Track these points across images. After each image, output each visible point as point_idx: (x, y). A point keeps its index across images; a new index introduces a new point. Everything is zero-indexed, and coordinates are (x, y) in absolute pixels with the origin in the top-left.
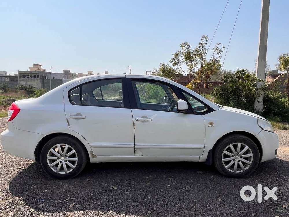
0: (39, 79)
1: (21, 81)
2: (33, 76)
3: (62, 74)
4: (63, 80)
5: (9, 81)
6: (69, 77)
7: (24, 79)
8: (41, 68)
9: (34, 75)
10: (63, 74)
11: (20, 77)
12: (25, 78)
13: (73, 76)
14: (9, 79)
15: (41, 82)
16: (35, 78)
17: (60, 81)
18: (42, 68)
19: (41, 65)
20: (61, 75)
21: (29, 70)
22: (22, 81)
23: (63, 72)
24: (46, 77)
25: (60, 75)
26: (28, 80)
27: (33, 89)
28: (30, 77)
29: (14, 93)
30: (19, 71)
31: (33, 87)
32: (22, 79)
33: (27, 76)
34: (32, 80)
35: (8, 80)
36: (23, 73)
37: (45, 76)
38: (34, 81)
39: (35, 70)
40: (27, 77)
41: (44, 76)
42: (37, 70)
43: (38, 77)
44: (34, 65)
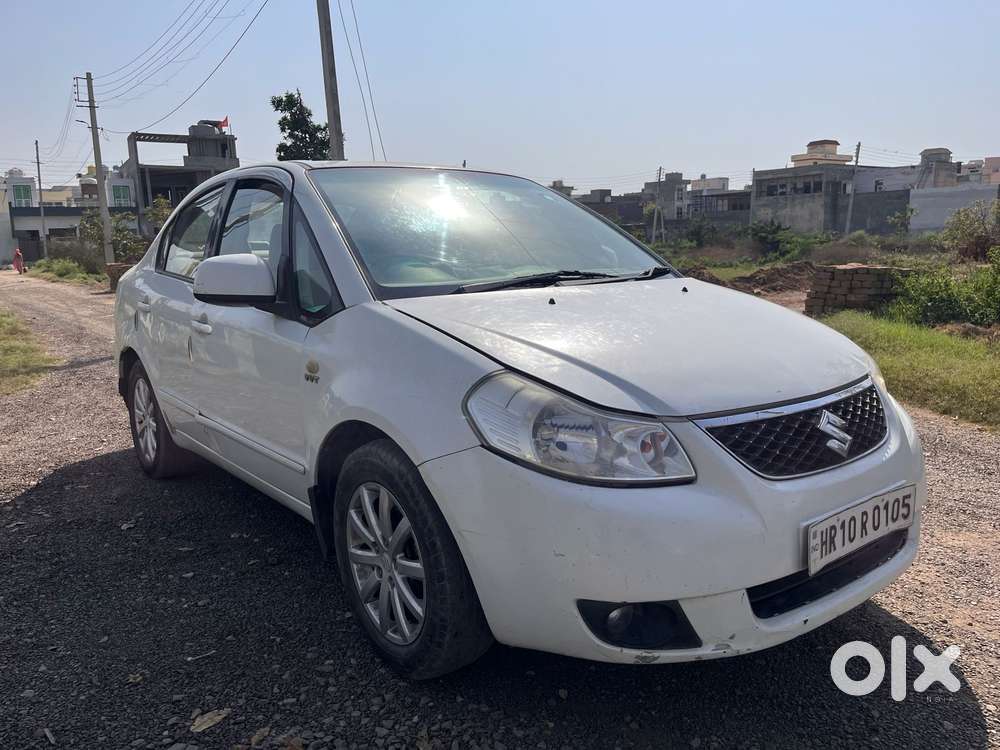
0: (820, 196)
1: (759, 206)
2: (800, 185)
3: (913, 167)
4: (912, 192)
5: (726, 208)
6: (941, 179)
7: (771, 198)
8: (835, 154)
9: (805, 183)
10: (918, 166)
11: (759, 194)
12: (773, 195)
13: (964, 172)
14: (726, 201)
15: (825, 205)
16: (808, 195)
17: (899, 198)
18: (840, 151)
19: (836, 143)
20: (909, 174)
21: (791, 165)
22: (764, 205)
23: (917, 161)
24: (845, 185)
25: (904, 173)
26: (781, 201)
27: (781, 235)
28: (789, 190)
29: (721, 250)
30: (756, 174)
31: (783, 227)
32: (765, 199)
33: (783, 186)
34: (797, 202)
35: (723, 206)
36: (770, 176)
37: (843, 182)
38: (802, 205)
39: (811, 163)
40: (780, 190)
41: (839, 183)
42: (820, 162)
43: (818, 187)
44: (812, 145)
